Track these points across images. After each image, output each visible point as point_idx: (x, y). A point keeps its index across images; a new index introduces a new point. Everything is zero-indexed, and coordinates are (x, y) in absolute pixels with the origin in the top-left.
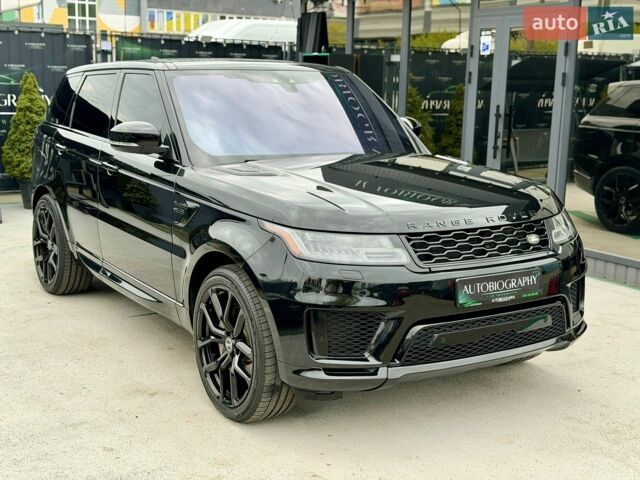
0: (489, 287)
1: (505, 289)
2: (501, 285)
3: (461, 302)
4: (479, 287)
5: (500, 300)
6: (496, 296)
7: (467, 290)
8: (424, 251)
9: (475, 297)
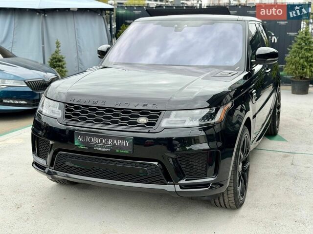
0: (94, 140)
1: (104, 144)
2: (101, 141)
3: (76, 144)
4: (88, 139)
5: (100, 149)
6: (97, 146)
7: (80, 138)
8: (70, 114)
9: (84, 143)
